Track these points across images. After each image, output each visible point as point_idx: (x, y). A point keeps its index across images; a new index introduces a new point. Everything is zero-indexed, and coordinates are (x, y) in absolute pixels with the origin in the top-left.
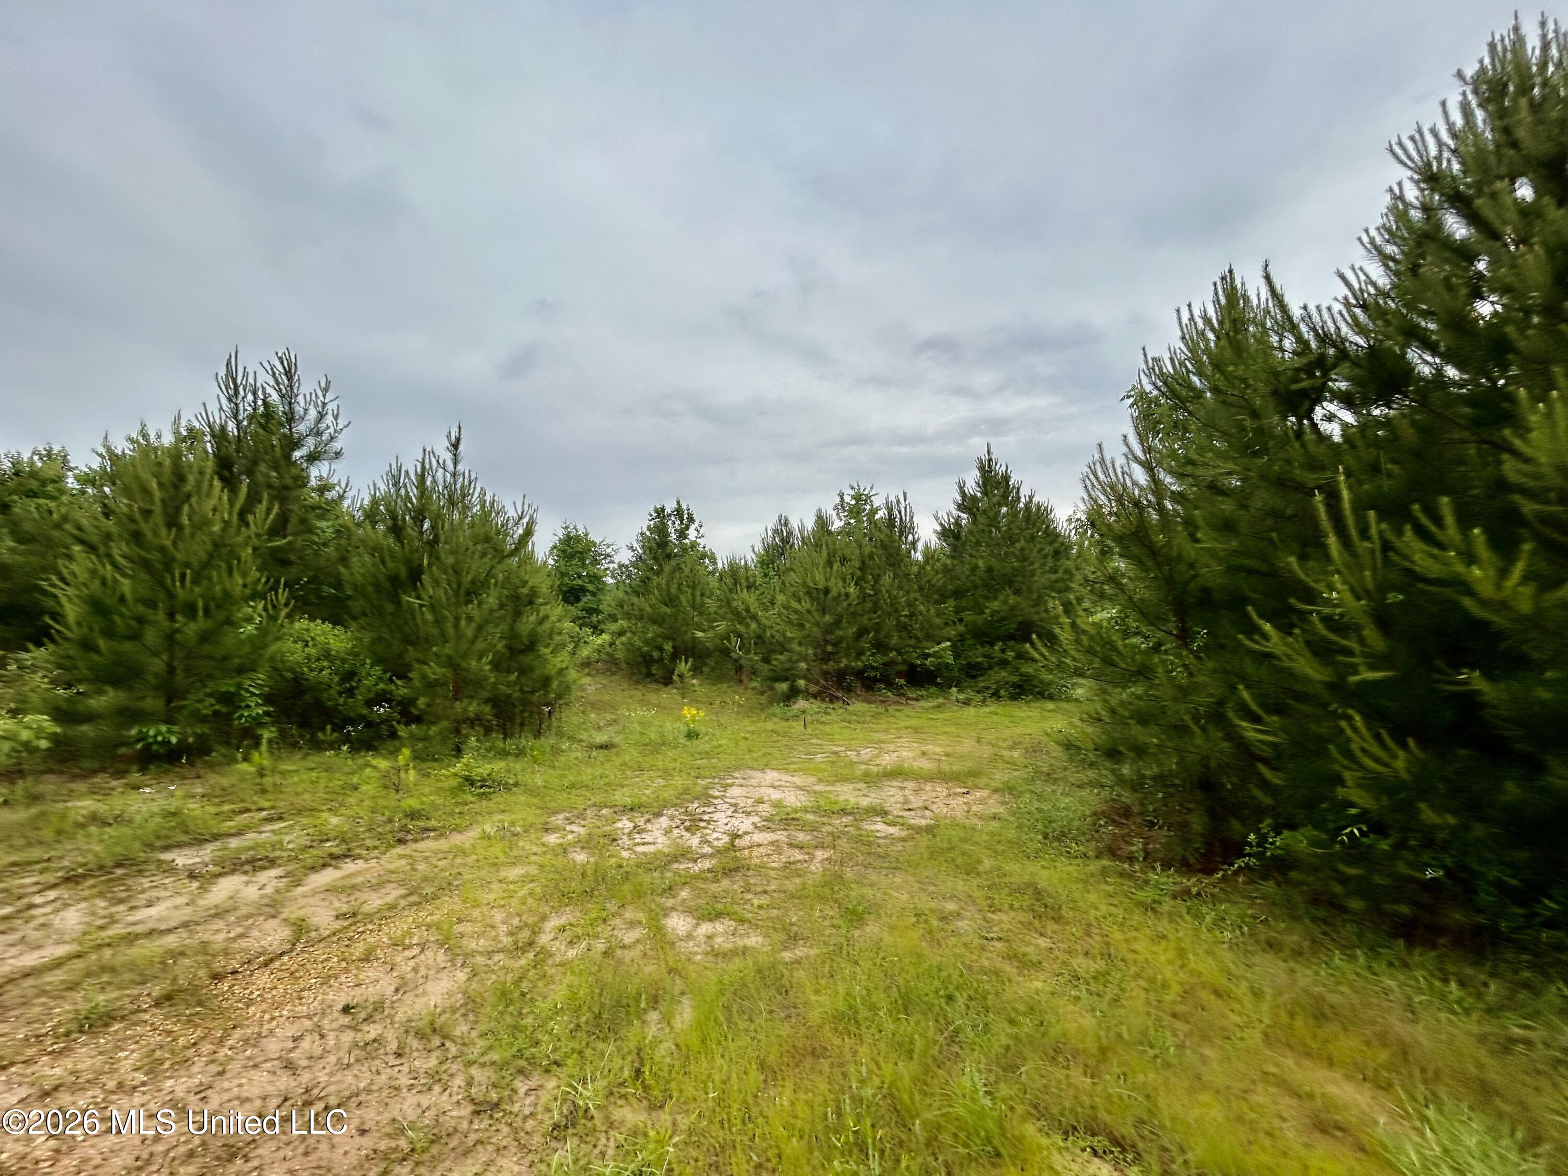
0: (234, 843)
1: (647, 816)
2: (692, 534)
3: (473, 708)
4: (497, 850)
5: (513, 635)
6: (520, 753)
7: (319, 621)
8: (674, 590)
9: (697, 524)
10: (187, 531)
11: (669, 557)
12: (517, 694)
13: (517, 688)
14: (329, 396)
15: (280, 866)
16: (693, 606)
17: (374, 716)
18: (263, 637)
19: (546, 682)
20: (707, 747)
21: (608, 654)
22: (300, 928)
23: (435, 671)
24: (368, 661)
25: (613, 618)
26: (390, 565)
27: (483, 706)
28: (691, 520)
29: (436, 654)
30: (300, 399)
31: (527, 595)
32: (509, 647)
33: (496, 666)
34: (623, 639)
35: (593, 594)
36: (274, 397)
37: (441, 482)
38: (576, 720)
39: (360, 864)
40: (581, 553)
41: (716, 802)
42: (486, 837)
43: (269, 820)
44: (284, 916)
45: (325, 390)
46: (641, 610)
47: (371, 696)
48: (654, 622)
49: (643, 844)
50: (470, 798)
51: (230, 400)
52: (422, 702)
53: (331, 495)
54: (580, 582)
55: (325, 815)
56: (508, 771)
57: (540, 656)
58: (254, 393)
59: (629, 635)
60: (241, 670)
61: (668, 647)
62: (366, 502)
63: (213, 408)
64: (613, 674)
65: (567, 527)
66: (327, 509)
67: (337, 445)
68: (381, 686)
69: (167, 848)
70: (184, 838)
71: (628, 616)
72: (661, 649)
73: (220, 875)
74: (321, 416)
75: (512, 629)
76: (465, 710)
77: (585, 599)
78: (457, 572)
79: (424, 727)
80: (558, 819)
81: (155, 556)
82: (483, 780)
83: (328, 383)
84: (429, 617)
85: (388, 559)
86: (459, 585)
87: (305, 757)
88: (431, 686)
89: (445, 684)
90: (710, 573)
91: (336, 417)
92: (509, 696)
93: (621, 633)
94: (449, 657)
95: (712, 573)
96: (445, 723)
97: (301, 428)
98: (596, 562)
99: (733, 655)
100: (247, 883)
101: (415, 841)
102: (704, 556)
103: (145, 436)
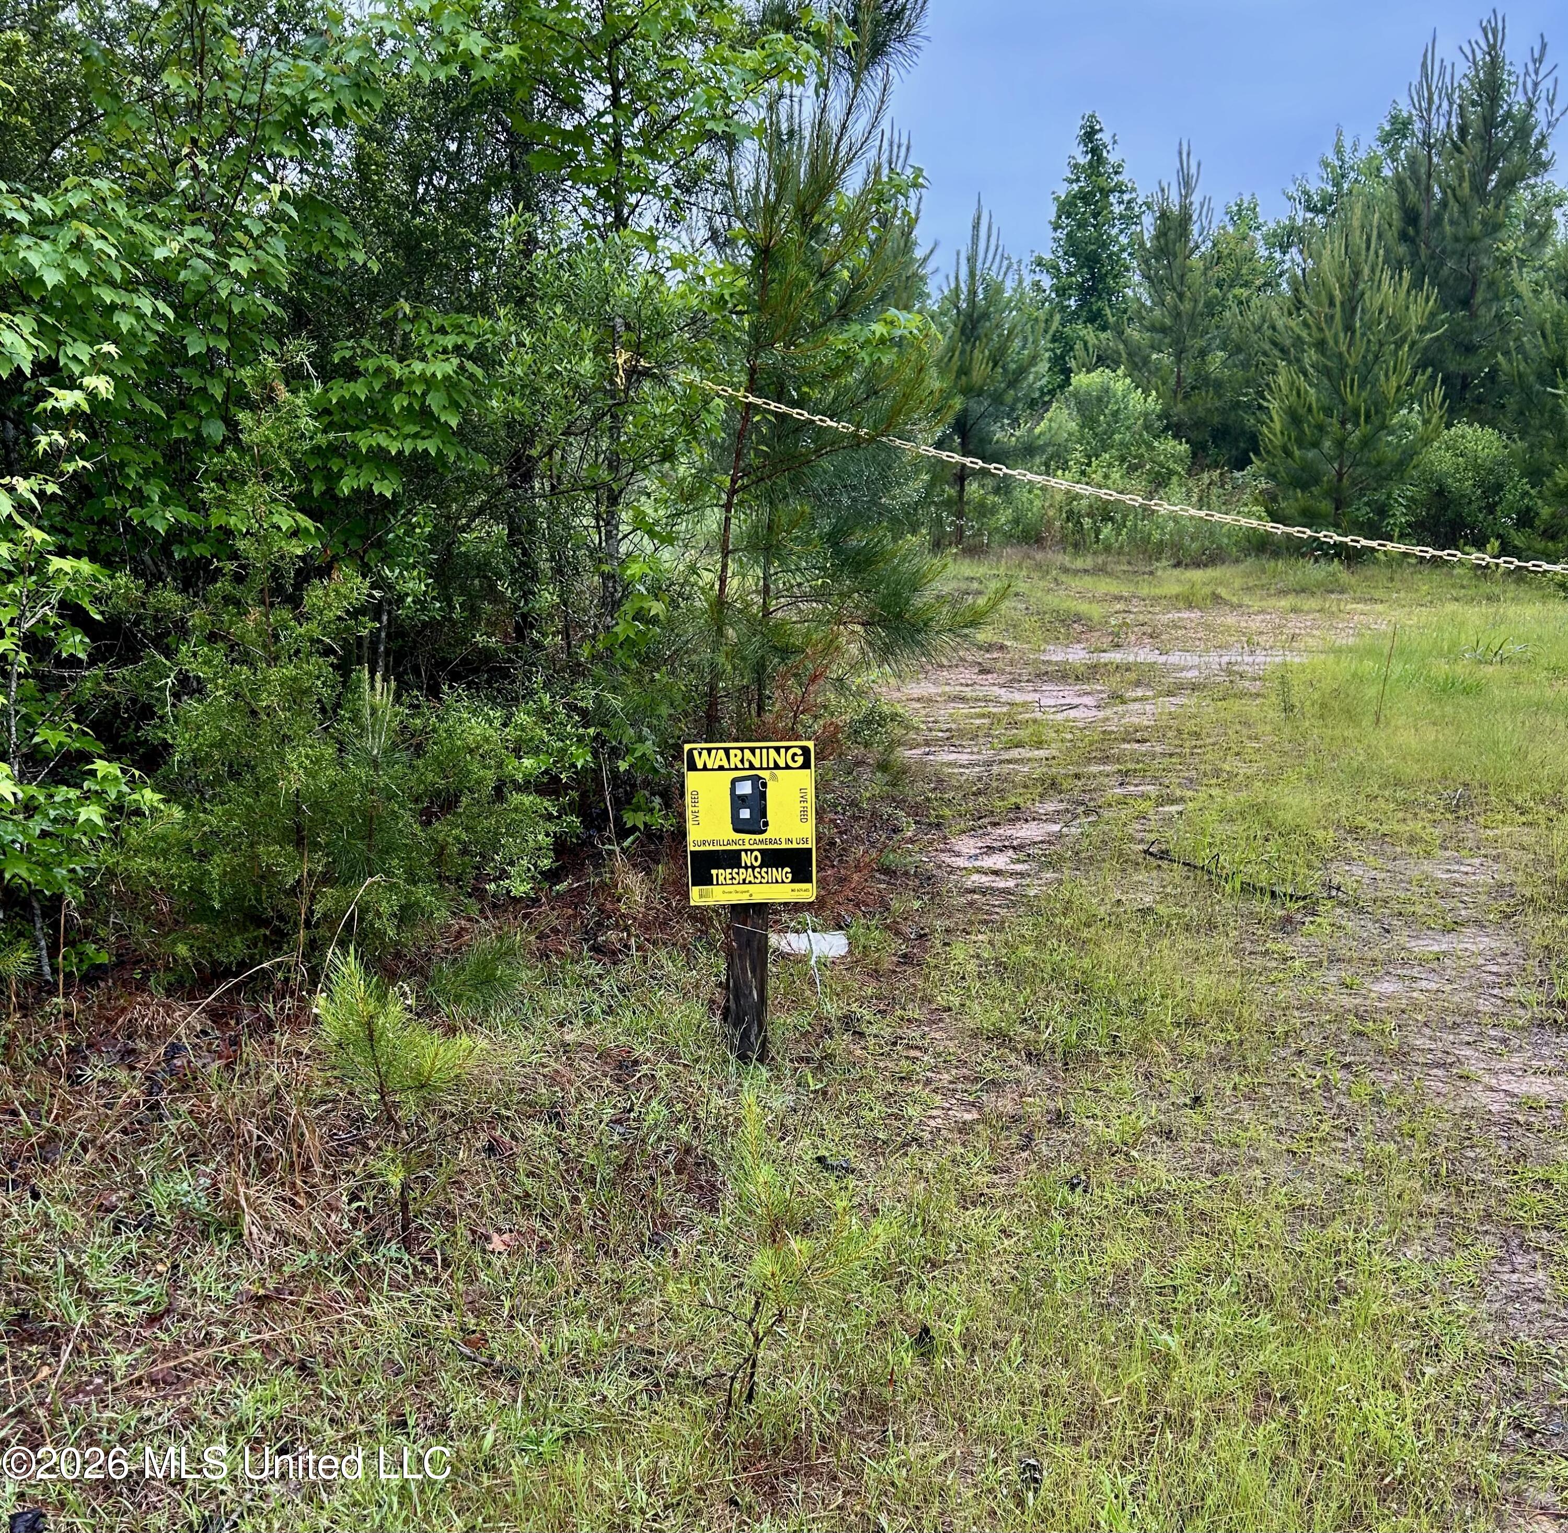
10: (1358, 333)
81: (1334, 363)
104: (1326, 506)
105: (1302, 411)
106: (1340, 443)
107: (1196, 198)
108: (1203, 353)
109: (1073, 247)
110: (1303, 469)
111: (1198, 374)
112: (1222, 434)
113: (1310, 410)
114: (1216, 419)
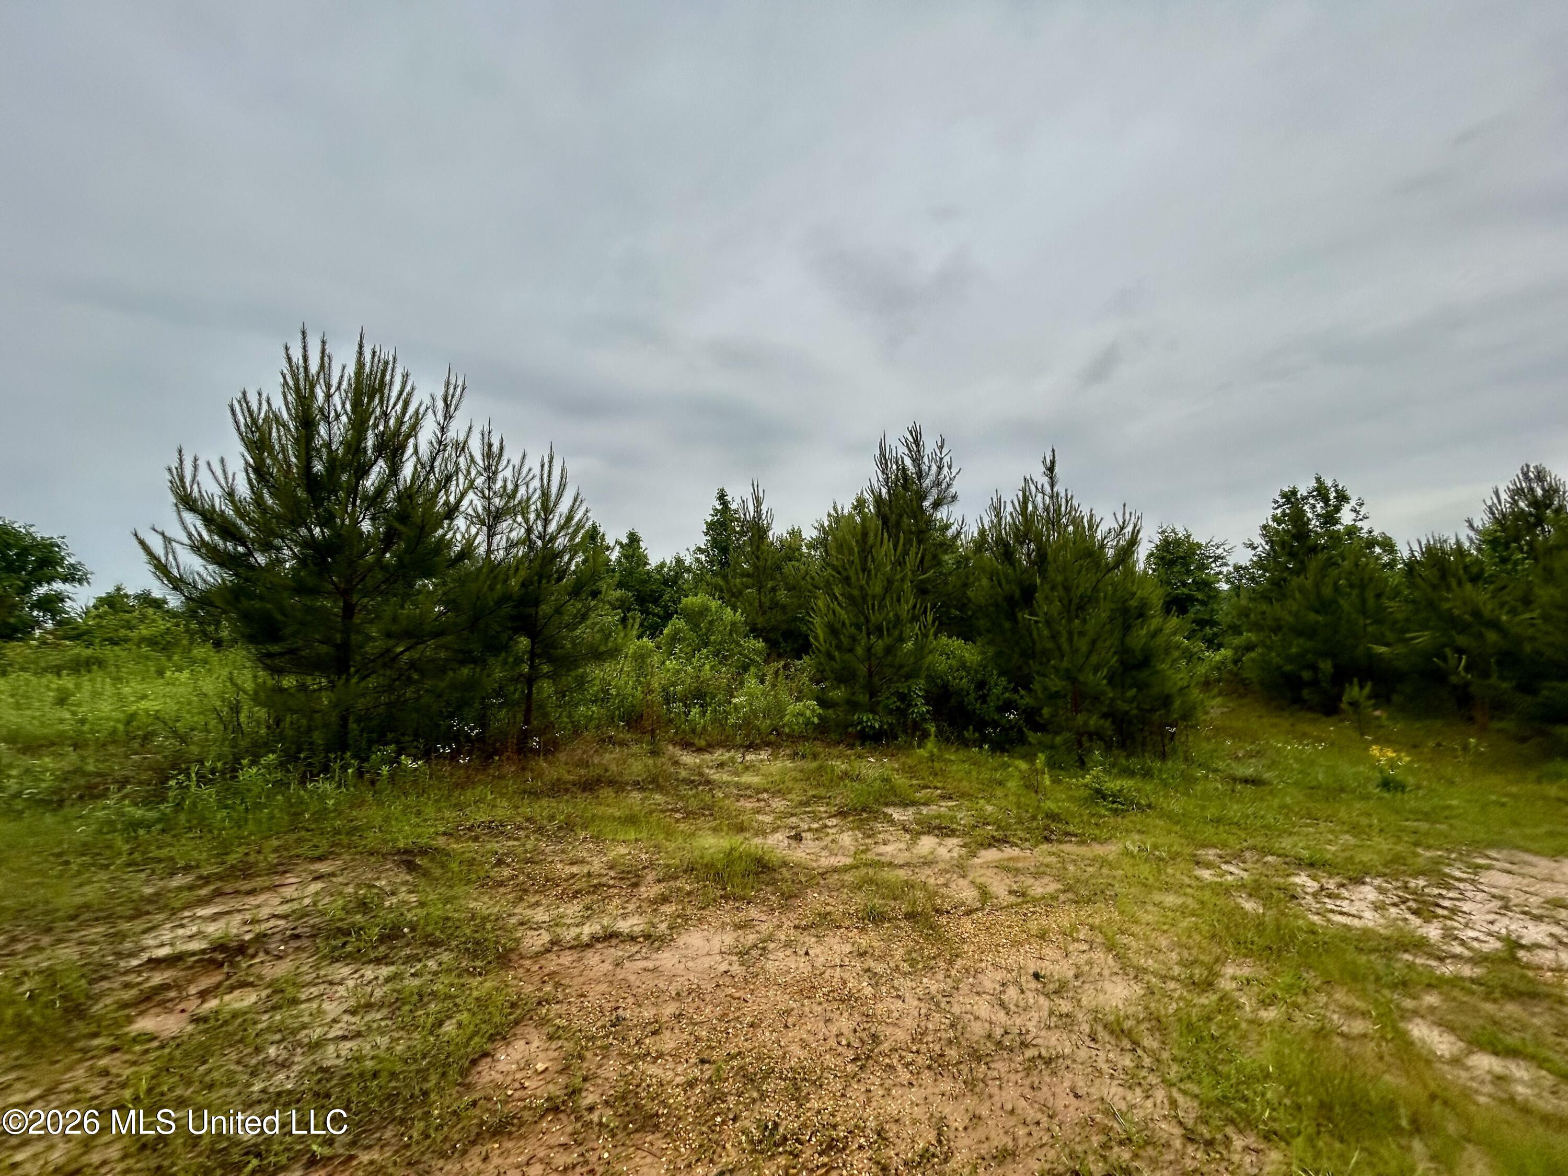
0: (925, 810)
1: (1338, 879)
2: (1346, 517)
3: (1094, 722)
4: (1145, 870)
5: (1124, 650)
6: (1147, 774)
7: (955, 638)
8: (1327, 591)
9: (1353, 503)
10: (873, 572)
11: (1314, 549)
12: (1135, 712)
13: (1135, 705)
14: (945, 451)
15: (958, 837)
16: (1364, 612)
17: (1004, 721)
18: (920, 649)
19: (1166, 701)
20: (1426, 806)
21: (1231, 672)
22: (984, 893)
23: (1056, 684)
24: (995, 672)
25: (1236, 630)
26: (1006, 587)
27: (1102, 721)
28: (1342, 498)
29: (1054, 667)
30: (926, 460)
31: (1136, 607)
32: (1122, 662)
33: (1111, 679)
34: (1253, 655)
35: (1203, 603)
36: (908, 462)
37: (1041, 506)
38: (1207, 747)
39: (1016, 852)
40: (1182, 558)
41: (1461, 885)
42: (1127, 853)
43: (943, 797)
44: (970, 878)
45: (941, 447)
46: (1277, 620)
47: (1001, 703)
48: (1300, 634)
49: (1341, 913)
50: (1103, 812)
51: (883, 473)
52: (1046, 711)
53: (950, 533)
54: (1186, 591)
55: (982, 802)
56: (1138, 790)
57: (1158, 672)
58: (897, 463)
59: (1259, 650)
60: (908, 677)
61: (1326, 666)
62: (976, 534)
63: (874, 482)
64: (1241, 696)
65: (1163, 532)
66: (949, 545)
67: (952, 491)
68: (1007, 695)
69: (887, 805)
70: (893, 799)
71: (1256, 627)
72: (1314, 668)
73: (924, 833)
74: (940, 468)
75: (1122, 643)
76: (1086, 723)
77: (1192, 610)
78: (1067, 589)
79: (1050, 736)
80: (1210, 854)
81: (856, 592)
82: (1114, 795)
83: (943, 441)
84: (1046, 633)
85: (1004, 582)
86: (1070, 601)
87: (957, 750)
88: (1054, 696)
89: (1065, 696)
90: (1385, 566)
91: (950, 468)
92: (1127, 713)
93: (1250, 648)
94: (1067, 670)
95: (1392, 564)
96: (1068, 734)
97: (927, 482)
98: (1202, 567)
99: (1454, 679)
100: (940, 844)
101: (1060, 842)
102: (1371, 543)
103: (836, 510)
104: (863, 698)
105: (838, 626)
106: (869, 649)
107: (764, 508)
108: (774, 589)
109: (715, 543)
110: (843, 669)
111: (772, 600)
112: (789, 635)
113: (844, 624)
114: (784, 627)
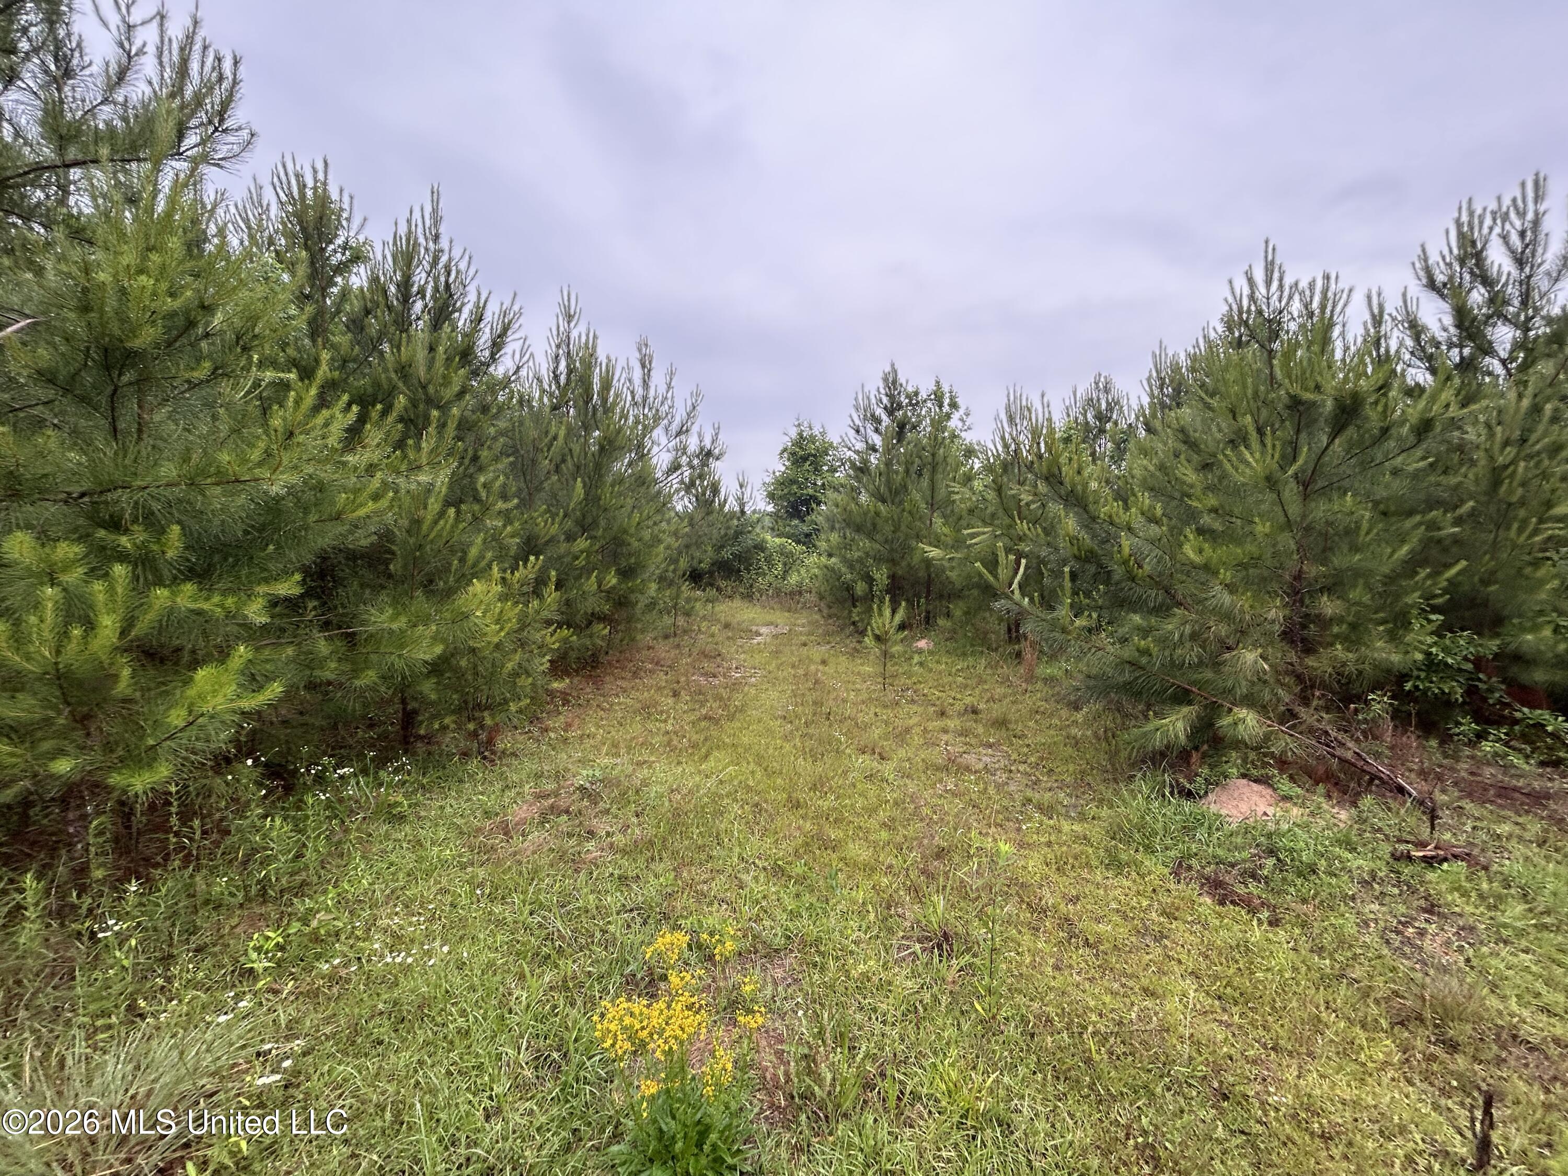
2: (953, 424)
9: (962, 411)
16: (932, 503)
28: (954, 405)
40: (815, 456)
61: (881, 576)
65: (799, 425)
